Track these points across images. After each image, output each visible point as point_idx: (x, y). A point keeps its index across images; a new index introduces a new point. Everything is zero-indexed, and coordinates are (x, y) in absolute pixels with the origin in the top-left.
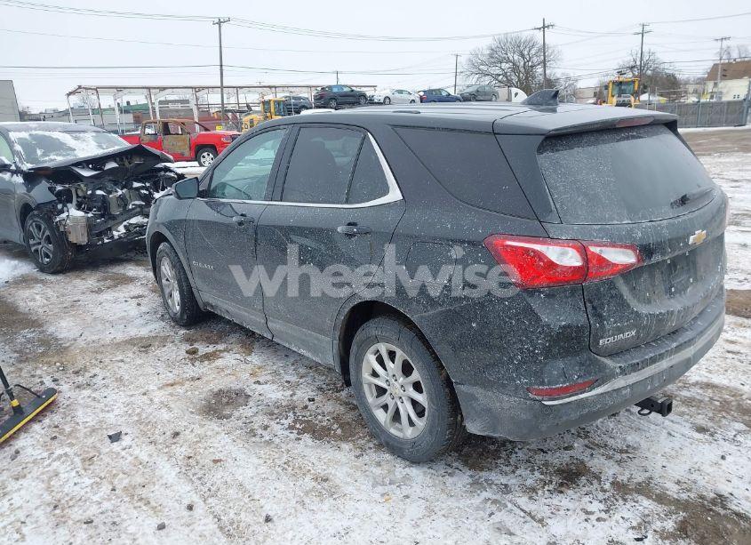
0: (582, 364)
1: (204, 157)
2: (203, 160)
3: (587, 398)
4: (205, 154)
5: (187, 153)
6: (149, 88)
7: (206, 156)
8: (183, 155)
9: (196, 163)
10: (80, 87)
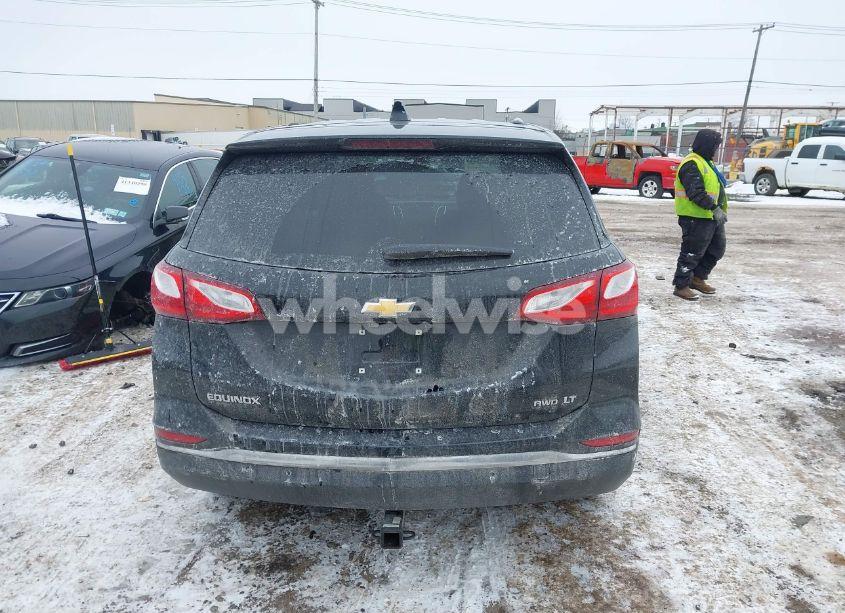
0: (189, 414)
1: (646, 186)
2: (644, 189)
3: (193, 456)
4: (648, 182)
5: (630, 180)
6: (671, 108)
7: (649, 185)
8: (625, 181)
9: (637, 192)
10: (602, 107)
